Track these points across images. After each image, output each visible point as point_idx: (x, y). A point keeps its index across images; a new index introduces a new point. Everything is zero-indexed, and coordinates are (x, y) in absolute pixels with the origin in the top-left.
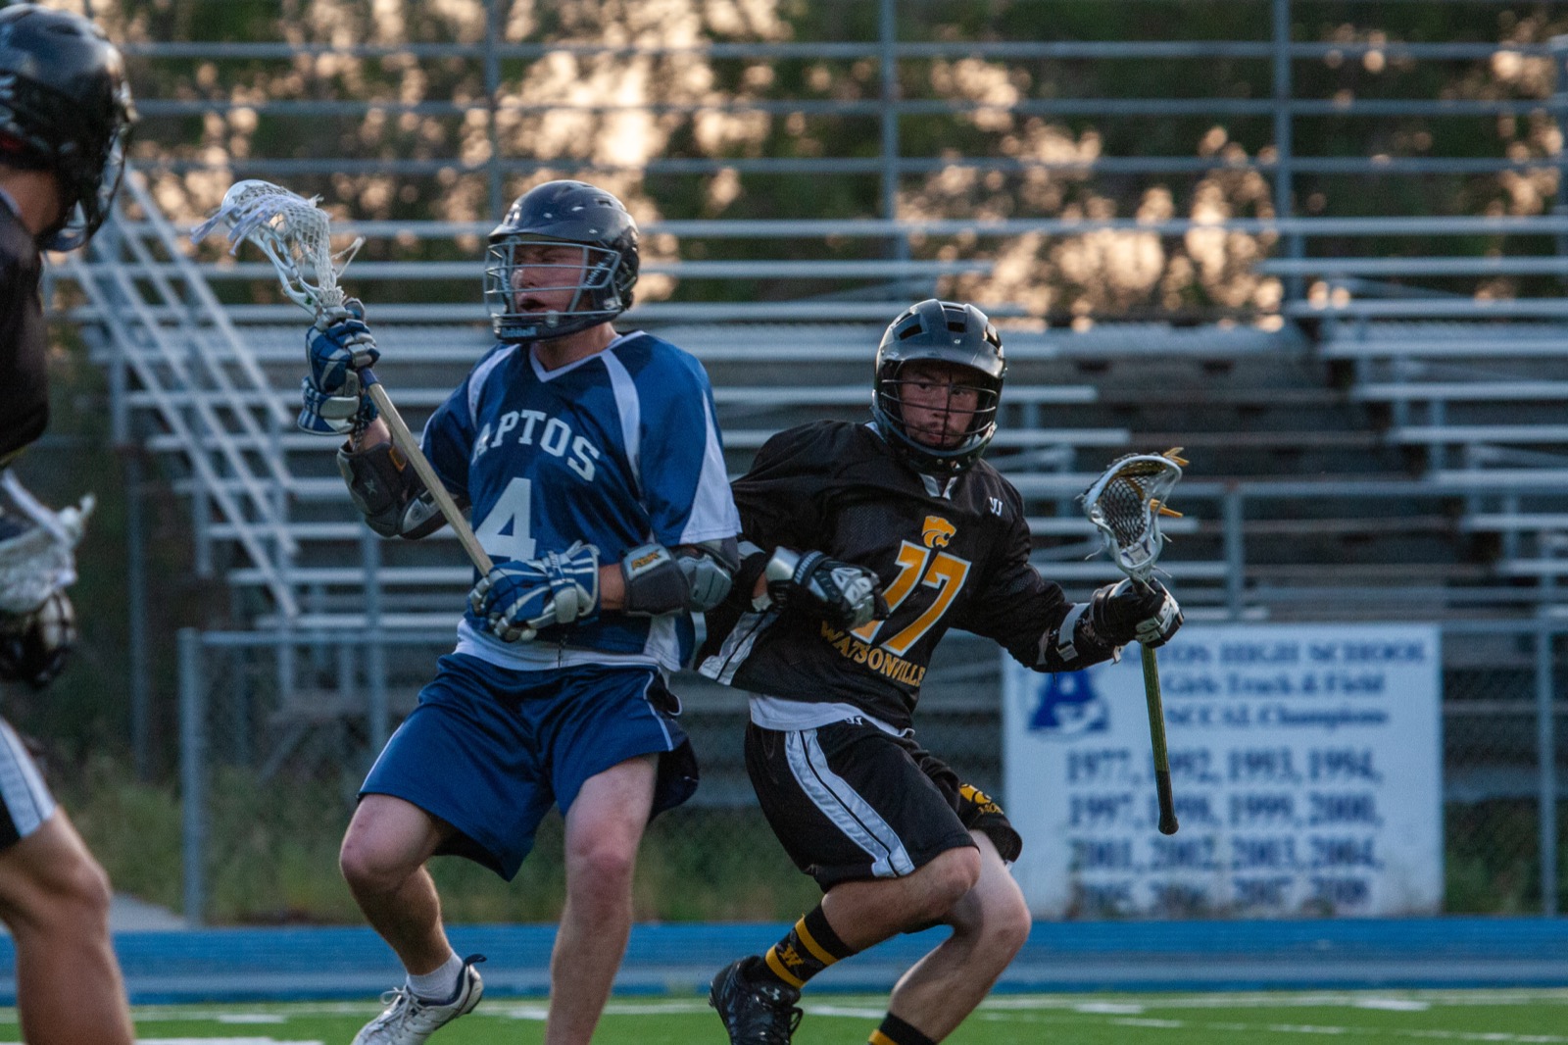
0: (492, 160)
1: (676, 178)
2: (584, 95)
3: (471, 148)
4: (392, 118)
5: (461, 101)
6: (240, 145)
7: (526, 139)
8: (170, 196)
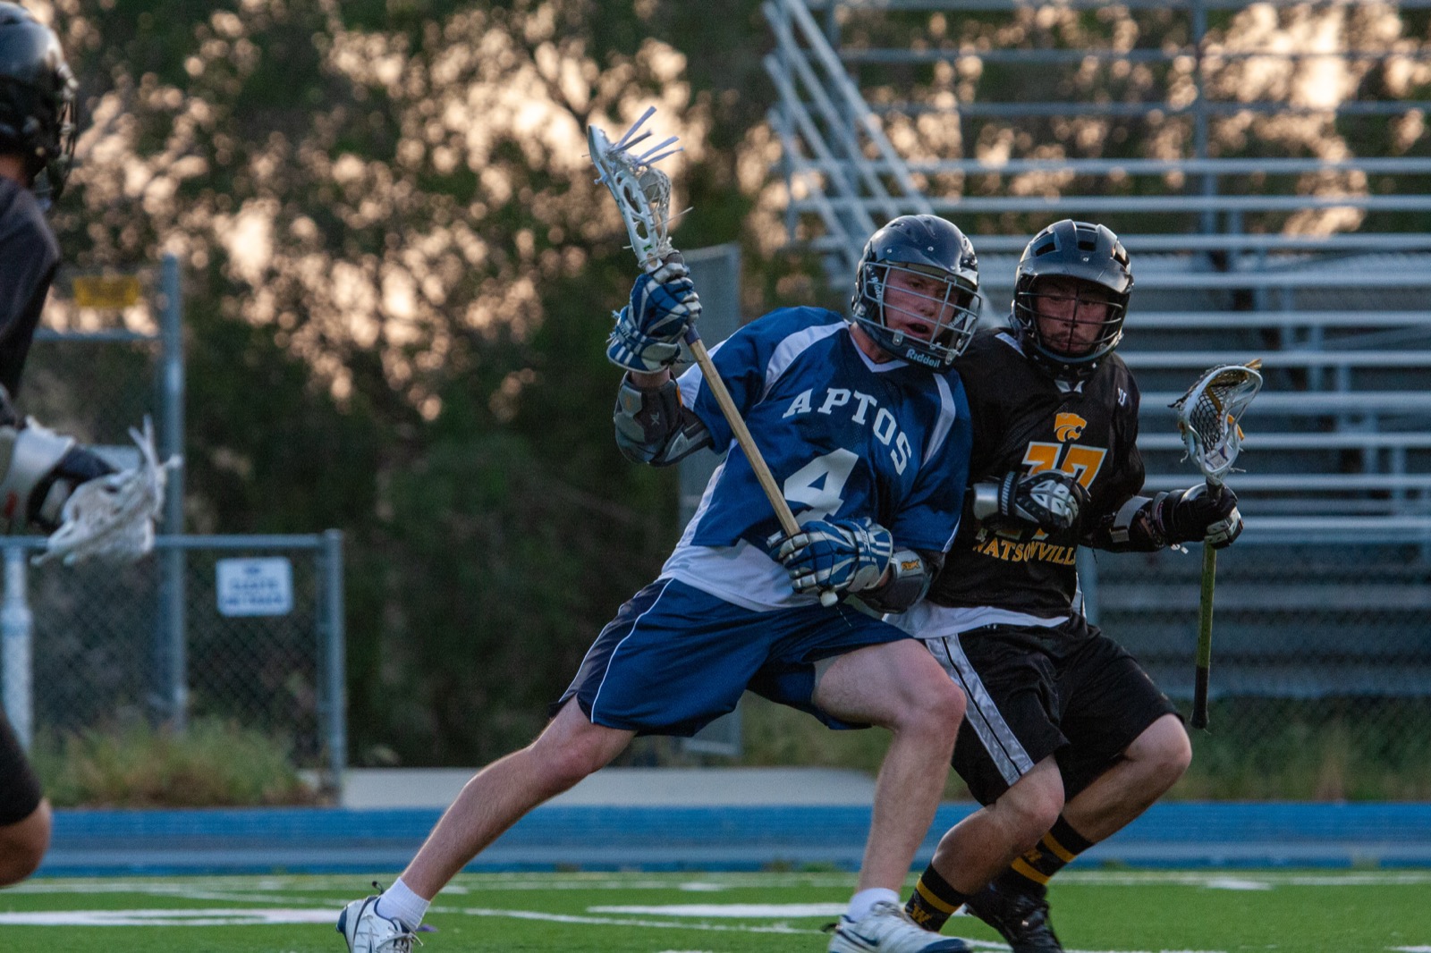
0: (1197, 102)
1: (1367, 118)
2: (1283, 44)
3: (1179, 92)
4: (1106, 67)
5: (1171, 49)
6: (968, 91)
7: (1229, 84)
8: (904, 137)
